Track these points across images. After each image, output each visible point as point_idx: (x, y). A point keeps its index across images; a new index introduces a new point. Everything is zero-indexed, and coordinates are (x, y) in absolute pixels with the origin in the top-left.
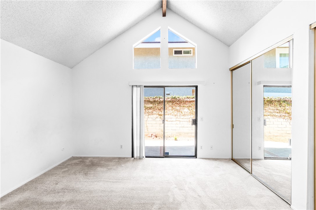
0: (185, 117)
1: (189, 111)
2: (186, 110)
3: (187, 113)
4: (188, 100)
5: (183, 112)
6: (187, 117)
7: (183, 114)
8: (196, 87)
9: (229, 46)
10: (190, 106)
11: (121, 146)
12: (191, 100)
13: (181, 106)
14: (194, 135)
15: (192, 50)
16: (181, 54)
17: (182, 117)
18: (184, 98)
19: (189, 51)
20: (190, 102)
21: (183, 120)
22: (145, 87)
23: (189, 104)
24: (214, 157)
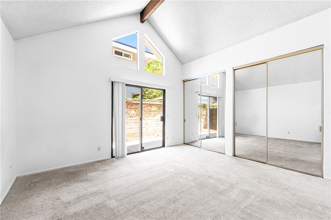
0: (132, 119)
1: (136, 113)
2: (133, 112)
3: (134, 115)
4: (135, 102)
5: (130, 113)
6: (134, 118)
7: (131, 115)
8: (164, 91)
9: (182, 64)
10: (137, 108)
11: (99, 148)
12: (138, 102)
13: (129, 107)
14: (139, 135)
15: (132, 54)
16: (122, 56)
17: (129, 119)
18: (131, 100)
19: (129, 55)
20: (137, 104)
21: (130, 121)
22: (126, 85)
23: (135, 106)
24: (174, 144)
